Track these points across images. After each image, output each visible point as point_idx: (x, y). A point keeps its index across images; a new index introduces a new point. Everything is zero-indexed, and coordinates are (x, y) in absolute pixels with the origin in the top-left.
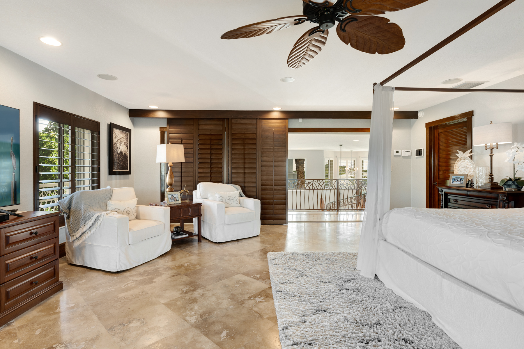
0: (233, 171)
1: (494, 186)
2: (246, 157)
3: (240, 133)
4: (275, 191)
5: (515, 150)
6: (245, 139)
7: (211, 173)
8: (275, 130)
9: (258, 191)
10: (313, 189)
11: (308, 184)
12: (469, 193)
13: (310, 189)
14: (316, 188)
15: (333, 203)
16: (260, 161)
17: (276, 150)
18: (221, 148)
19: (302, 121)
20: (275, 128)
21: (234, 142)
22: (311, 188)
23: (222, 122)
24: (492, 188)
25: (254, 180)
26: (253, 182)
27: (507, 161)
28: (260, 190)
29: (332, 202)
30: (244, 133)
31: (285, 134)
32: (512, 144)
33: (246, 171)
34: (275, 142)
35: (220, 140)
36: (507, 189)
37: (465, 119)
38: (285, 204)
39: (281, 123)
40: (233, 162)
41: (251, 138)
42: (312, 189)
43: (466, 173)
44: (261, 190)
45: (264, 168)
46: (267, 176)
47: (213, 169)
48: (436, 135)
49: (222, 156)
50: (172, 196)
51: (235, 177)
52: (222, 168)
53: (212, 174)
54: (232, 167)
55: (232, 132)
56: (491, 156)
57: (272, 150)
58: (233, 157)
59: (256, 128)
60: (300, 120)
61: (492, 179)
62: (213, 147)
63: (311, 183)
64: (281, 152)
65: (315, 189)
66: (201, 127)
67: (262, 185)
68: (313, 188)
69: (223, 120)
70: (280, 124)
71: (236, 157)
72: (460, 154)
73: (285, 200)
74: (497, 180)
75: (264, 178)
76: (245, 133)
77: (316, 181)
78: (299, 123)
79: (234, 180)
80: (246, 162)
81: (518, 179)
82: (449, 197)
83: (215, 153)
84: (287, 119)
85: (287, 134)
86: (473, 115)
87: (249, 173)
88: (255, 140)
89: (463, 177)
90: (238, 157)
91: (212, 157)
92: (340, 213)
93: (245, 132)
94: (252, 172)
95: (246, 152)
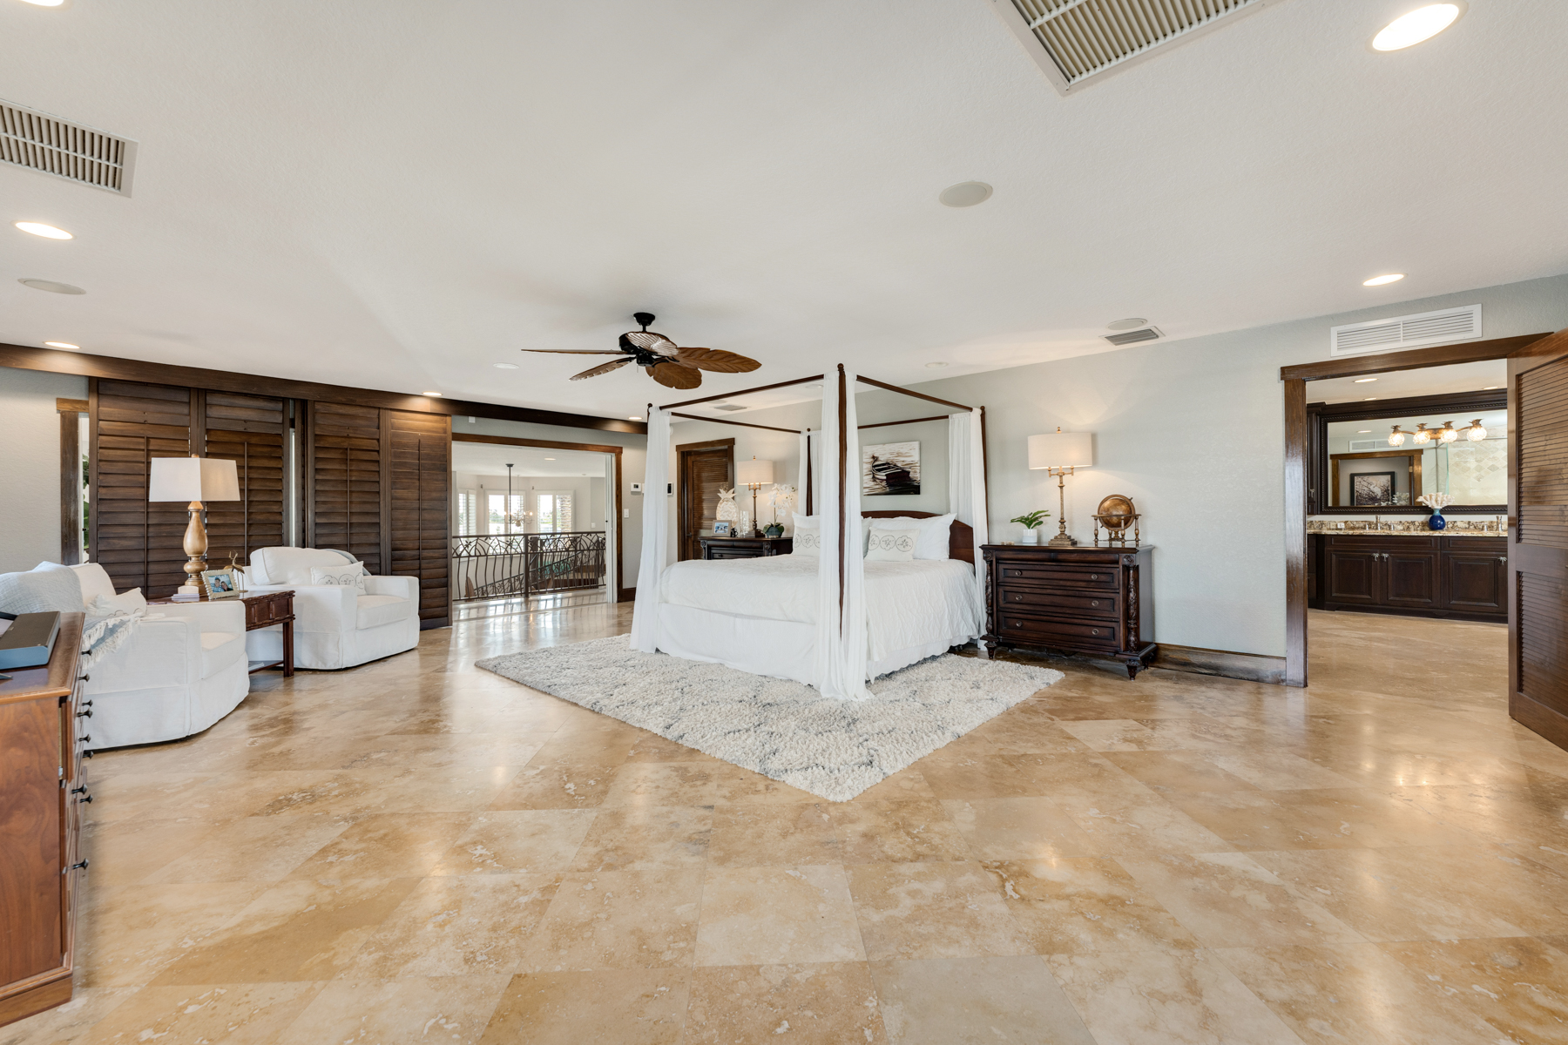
0: (318, 521)
1: (758, 534)
2: (353, 489)
3: (338, 437)
4: (423, 561)
5: (775, 492)
6: (351, 449)
7: (250, 525)
8: (422, 436)
9: (383, 563)
10: (478, 556)
11: (467, 546)
12: (735, 544)
13: (470, 556)
14: (483, 553)
15: (485, 588)
16: (388, 499)
17: (425, 475)
18: (280, 466)
19: (476, 421)
20: (421, 431)
21: (321, 455)
22: (472, 553)
23: (281, 405)
24: (756, 536)
25: (373, 539)
26: (371, 544)
27: (769, 504)
28: (389, 562)
29: (482, 588)
30: (348, 437)
31: (446, 444)
32: (772, 485)
33: (355, 520)
34: (423, 459)
35: (276, 448)
36: (770, 537)
37: (726, 447)
38: (447, 586)
39: (436, 422)
40: (318, 499)
41: (365, 448)
42: (475, 556)
43: (729, 519)
44: (392, 560)
45: (398, 514)
46: (404, 529)
47: (253, 516)
48: (690, 463)
49: (282, 486)
50: (217, 579)
51: (322, 535)
52: (281, 513)
53: (252, 528)
54: (317, 511)
55: (317, 433)
56: (755, 498)
57: (417, 477)
58: (318, 488)
59: (379, 428)
60: (472, 420)
61: (756, 525)
62: (255, 463)
63: (473, 544)
64: (437, 480)
65: (481, 556)
66: (213, 412)
67: (393, 549)
68: (478, 554)
69: (284, 400)
70: (435, 425)
71: (327, 488)
72: (723, 494)
73: (447, 576)
74: (760, 527)
75: (399, 534)
76: (351, 437)
77: (483, 539)
78: (471, 424)
79: (320, 542)
80: (354, 500)
81: (778, 525)
82: (713, 551)
83: (261, 477)
84: (450, 415)
85: (448, 445)
86: (734, 444)
87: (361, 524)
88: (376, 453)
89: (727, 524)
90: (332, 489)
91: (251, 488)
92: (531, 598)
93: (351, 435)
94: (370, 521)
95: (353, 479)
